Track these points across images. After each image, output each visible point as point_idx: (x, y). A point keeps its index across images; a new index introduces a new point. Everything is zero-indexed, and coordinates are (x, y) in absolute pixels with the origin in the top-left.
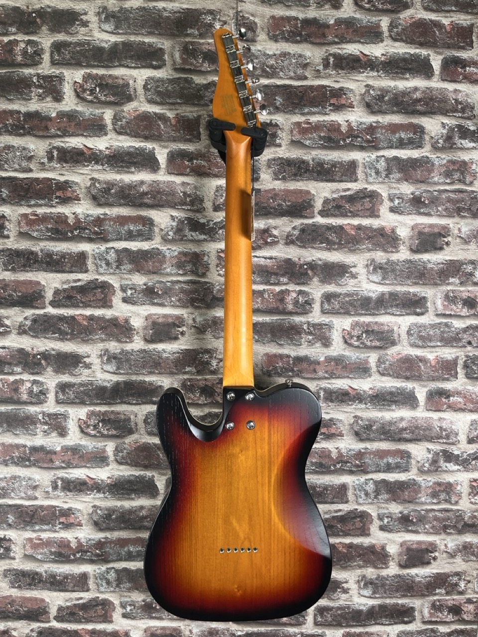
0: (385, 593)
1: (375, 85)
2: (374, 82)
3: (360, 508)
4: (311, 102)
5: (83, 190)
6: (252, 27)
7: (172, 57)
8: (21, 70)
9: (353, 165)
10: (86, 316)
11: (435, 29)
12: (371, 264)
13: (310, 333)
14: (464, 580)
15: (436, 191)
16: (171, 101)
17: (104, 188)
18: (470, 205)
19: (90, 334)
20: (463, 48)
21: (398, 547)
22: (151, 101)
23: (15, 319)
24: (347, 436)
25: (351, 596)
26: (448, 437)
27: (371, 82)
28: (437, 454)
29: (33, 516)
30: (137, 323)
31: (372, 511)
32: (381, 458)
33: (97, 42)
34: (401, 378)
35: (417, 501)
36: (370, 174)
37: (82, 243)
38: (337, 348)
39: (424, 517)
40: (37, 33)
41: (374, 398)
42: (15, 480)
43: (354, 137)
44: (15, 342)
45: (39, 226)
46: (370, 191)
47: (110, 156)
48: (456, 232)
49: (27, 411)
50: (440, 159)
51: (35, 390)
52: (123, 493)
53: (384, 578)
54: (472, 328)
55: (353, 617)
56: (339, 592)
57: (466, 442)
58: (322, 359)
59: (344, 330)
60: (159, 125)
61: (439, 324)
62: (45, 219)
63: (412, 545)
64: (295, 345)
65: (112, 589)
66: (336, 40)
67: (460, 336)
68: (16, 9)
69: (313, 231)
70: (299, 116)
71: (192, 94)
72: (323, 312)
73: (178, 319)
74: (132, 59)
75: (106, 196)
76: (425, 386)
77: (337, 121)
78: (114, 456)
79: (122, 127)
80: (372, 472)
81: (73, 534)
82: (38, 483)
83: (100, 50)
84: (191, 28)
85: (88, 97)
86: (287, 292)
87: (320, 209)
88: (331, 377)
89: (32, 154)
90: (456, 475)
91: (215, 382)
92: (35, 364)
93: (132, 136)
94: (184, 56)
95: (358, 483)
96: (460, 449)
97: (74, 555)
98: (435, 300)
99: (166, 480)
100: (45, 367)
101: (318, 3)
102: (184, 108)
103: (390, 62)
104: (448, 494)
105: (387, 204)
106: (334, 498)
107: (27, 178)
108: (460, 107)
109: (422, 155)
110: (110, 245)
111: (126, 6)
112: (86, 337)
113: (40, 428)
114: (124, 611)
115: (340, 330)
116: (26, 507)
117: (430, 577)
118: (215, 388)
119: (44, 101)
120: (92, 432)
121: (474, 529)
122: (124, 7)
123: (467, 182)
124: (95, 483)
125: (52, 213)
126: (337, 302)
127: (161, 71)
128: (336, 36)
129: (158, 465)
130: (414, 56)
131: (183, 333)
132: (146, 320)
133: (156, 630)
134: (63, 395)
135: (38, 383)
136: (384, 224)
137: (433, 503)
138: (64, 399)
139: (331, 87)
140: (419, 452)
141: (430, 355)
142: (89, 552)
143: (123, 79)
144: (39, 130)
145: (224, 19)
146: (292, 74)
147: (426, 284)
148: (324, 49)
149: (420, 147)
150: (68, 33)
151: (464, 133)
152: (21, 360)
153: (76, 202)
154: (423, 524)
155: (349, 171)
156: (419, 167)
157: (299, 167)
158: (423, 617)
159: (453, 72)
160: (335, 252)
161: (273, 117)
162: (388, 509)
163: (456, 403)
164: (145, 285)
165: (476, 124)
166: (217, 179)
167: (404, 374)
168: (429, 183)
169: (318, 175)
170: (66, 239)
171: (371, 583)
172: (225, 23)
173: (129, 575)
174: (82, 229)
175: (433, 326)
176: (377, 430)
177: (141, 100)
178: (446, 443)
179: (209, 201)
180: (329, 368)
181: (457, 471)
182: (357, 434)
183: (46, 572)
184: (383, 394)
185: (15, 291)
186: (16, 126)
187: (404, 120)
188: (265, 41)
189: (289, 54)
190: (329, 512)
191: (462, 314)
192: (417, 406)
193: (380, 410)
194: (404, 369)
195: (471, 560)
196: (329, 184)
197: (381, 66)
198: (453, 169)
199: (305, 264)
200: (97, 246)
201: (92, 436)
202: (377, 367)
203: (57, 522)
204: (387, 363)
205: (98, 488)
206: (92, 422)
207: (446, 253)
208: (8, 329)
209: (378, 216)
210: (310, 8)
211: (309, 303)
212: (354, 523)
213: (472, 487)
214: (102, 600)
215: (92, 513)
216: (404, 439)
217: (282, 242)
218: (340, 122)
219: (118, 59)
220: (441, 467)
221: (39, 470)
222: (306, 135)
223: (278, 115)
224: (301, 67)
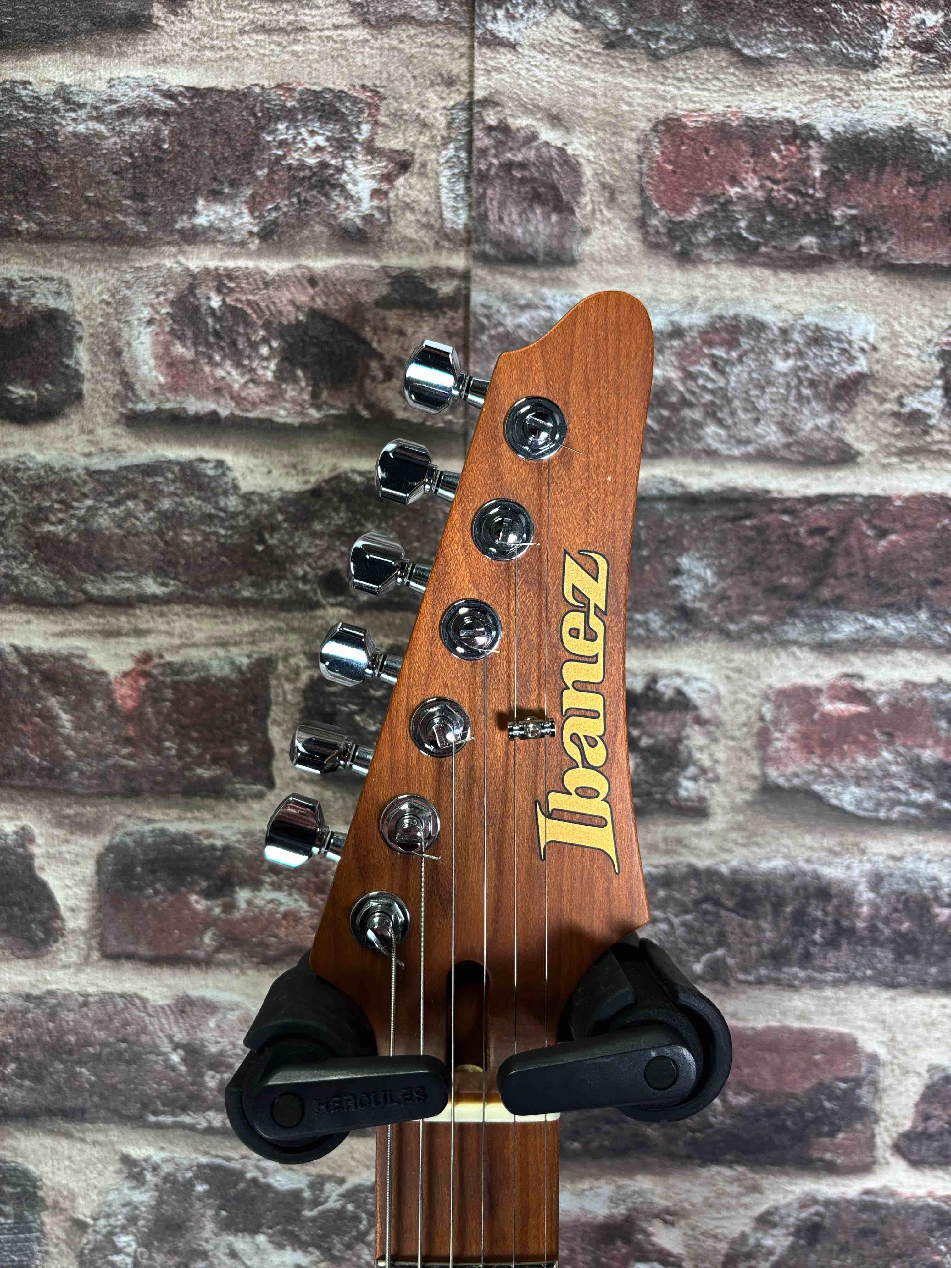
4: (875, 585)
6: (549, 186)
7: (117, 353)
16: (108, 590)
60: (48, 716)
69: (864, 1233)
70: (806, 656)
71: (224, 548)
84: (215, 196)
87: (907, 1125)
94: (179, 349)
101: (926, 47)
102: (180, 625)
127: (53, 430)
145: (396, 143)
146: (771, 435)
161: (663, 662)
169: (899, 958)
172: (402, 163)
210: (881, 74)
222: (842, 756)
223: (687, 650)
224: (818, 396)
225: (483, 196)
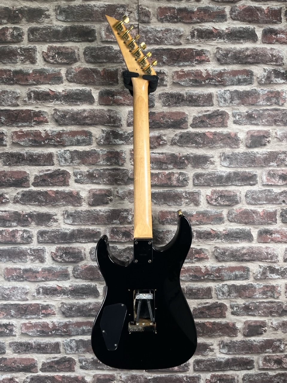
0: (235, 351)
1: (222, 48)
2: (222, 46)
3: (220, 302)
4: (184, 59)
5: (50, 116)
6: (147, 14)
7: (100, 34)
8: (10, 46)
9: (210, 96)
10: (54, 191)
11: (258, 12)
12: (223, 156)
13: (187, 198)
14: (283, 344)
15: (261, 110)
16: (100, 61)
17: (62, 115)
18: (282, 118)
19: (57, 202)
20: (275, 23)
21: (242, 324)
22: (88, 62)
23: (11, 194)
24: (211, 259)
25: (215, 353)
26: (271, 258)
27: (220, 46)
28: (265, 269)
29: (26, 310)
30: (84, 194)
31: (227, 303)
32: (232, 271)
33: (55, 27)
34: (242, 223)
35: (254, 297)
36: (221, 101)
37: (50, 148)
38: (203, 207)
39: (259, 306)
40: (20, 23)
41: (226, 236)
42: (14, 289)
43: (211, 79)
44: (11, 208)
45: (24, 138)
46: (221, 112)
47: (65, 96)
48: (274, 134)
49: (21, 248)
50: (263, 91)
51: (25, 236)
52: (78, 295)
53: (235, 342)
54: (285, 192)
55: (216, 365)
56: (208, 351)
57: (283, 261)
58: (195, 213)
59: (207, 195)
60: (93, 76)
61: (265, 190)
62: (27, 134)
63: (251, 323)
64: (178, 205)
65: (74, 352)
66: (198, 21)
67: (277, 197)
68: (6, 9)
69: (187, 137)
70: (177, 67)
71: (113, 56)
72: (195, 185)
73: (108, 192)
74: (76, 37)
75: (63, 120)
76: (257, 228)
77: (200, 70)
78: (73, 273)
79: (71, 78)
80: (226, 280)
81: (50, 320)
82: (28, 291)
83: (57, 32)
85: (51, 61)
86: (173, 174)
87: (191, 123)
88: (200, 224)
89: (19, 95)
90: (277, 281)
91: (131, 229)
92: (25, 220)
93: (78, 83)
94: (107, 33)
95: (217, 286)
96: (279, 265)
97: (51, 332)
98: (262, 176)
99: (104, 288)
100: (30, 222)
102: (108, 65)
103: (231, 33)
105: (231, 119)
106: (203, 296)
107: (16, 110)
108: (274, 59)
109: (252, 89)
110: (67, 148)
111: (72, 5)
112: (54, 204)
113: (29, 258)
114: (81, 365)
115: (205, 196)
116: (22, 305)
117: (262, 342)
118: (131, 233)
119: (25, 64)
120: (59, 260)
122: (70, 5)
123: (280, 104)
124: (62, 290)
125: (32, 131)
126: (202, 179)
127: (93, 43)
128: (198, 18)
129: (98, 278)
130: (245, 29)
131: (111, 200)
132: (89, 192)
133: (100, 376)
134: (42, 238)
135: (26, 232)
136: (230, 131)
137: (264, 298)
138: (42, 241)
139: (196, 49)
140: (254, 267)
141: (260, 209)
142: (60, 330)
143: (71, 49)
144: (22, 81)
145: (130, 10)
146: (172, 42)
147: (256, 167)
148: (191, 26)
149: (251, 84)
150: (38, 23)
151: (278, 74)
152: (16, 219)
153: (46, 123)
154: (258, 311)
155: (208, 99)
156: (250, 96)
157: (178, 99)
158: (259, 366)
159: (269, 38)
160: (200, 149)
161: (161, 68)
162: (236, 302)
163: (276, 238)
164: (88, 172)
165: (285, 69)
166: (129, 107)
167: (244, 221)
168: (257, 105)
169: (189, 103)
170: (40, 146)
171: (227, 346)
172: (131, 12)
173: (83, 343)
174: (50, 139)
175: (261, 192)
176: (229, 254)
177: (82, 61)
178: (270, 262)
179: (124, 120)
180: (199, 219)
181: (278, 279)
182: (217, 258)
183: (35, 343)
184: (232, 233)
185: (11, 178)
186: (9, 79)
187: (240, 68)
188: (155, 22)
189: (171, 30)
190: (201, 304)
191: (279, 184)
192: (253, 240)
193: (230, 243)
194: (244, 218)
196: (197, 108)
197: (226, 36)
198: (271, 97)
199: (183, 157)
200: (59, 150)
201: (59, 262)
202: (227, 217)
203: (41, 313)
204: (234, 214)
205: (64, 292)
206: (59, 254)
207: (268, 147)
208: (8, 200)
209: (226, 126)
210: (183, 2)
211: (186, 180)
212: (216, 310)
214: (68, 358)
215: (61, 307)
216: (245, 260)
217: (169, 144)
218: (202, 71)
219: (68, 37)
220: (268, 276)
221: (28, 283)
222: (182, 79)
223: (164, 67)
224: (177, 37)
225: (140, 16)
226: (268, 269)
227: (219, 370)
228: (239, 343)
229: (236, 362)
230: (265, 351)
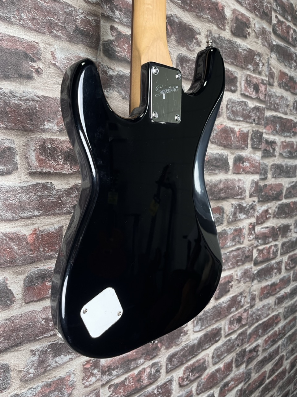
0: (207, 323)
12: (209, 36)
14: (244, 296)
18: (260, 7)
25: (189, 336)
26: (241, 194)
28: (236, 208)
34: (221, 146)
35: (226, 246)
39: (229, 257)
41: (207, 163)
48: (253, 26)
54: (256, 109)
55: (190, 352)
56: (182, 336)
57: (248, 197)
61: (242, 102)
63: (222, 280)
67: (250, 114)
73: (30, 48)
76: (233, 154)
90: (244, 222)
96: (246, 202)
98: (241, 82)
104: (239, 237)
117: (229, 301)
121: (249, 259)
131: (38, 72)
137: (233, 245)
140: (228, 207)
141: (237, 128)
147: (238, 66)
154: (228, 263)
158: (225, 332)
163: (246, 167)
167: (223, 143)
171: (200, 320)
175: (239, 103)
178: (240, 199)
181: (244, 219)
184: (212, 160)
191: (252, 96)
192: (229, 170)
193: (210, 174)
194: (223, 138)
195: (247, 282)
207: (248, 42)
213: (250, 229)
216: (221, 197)
220: (237, 217)
226: (238, 207)
227: (192, 357)
228: (211, 311)
229: (207, 338)
230: (230, 312)
